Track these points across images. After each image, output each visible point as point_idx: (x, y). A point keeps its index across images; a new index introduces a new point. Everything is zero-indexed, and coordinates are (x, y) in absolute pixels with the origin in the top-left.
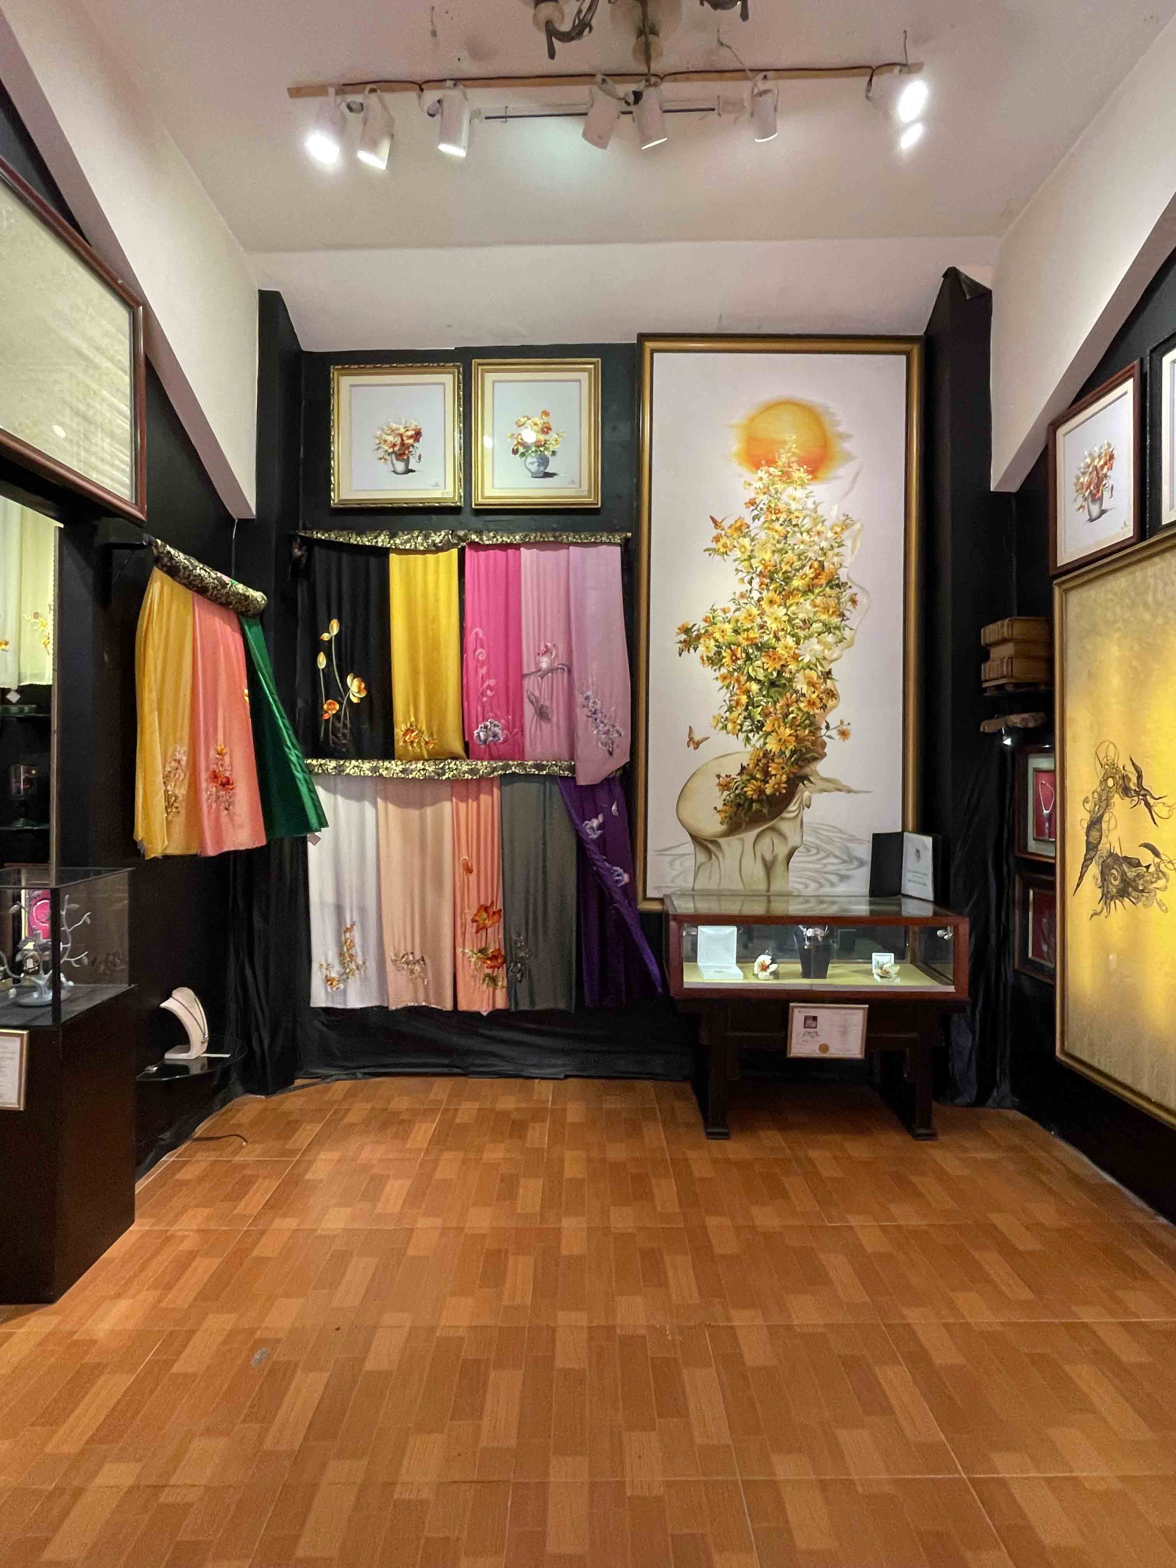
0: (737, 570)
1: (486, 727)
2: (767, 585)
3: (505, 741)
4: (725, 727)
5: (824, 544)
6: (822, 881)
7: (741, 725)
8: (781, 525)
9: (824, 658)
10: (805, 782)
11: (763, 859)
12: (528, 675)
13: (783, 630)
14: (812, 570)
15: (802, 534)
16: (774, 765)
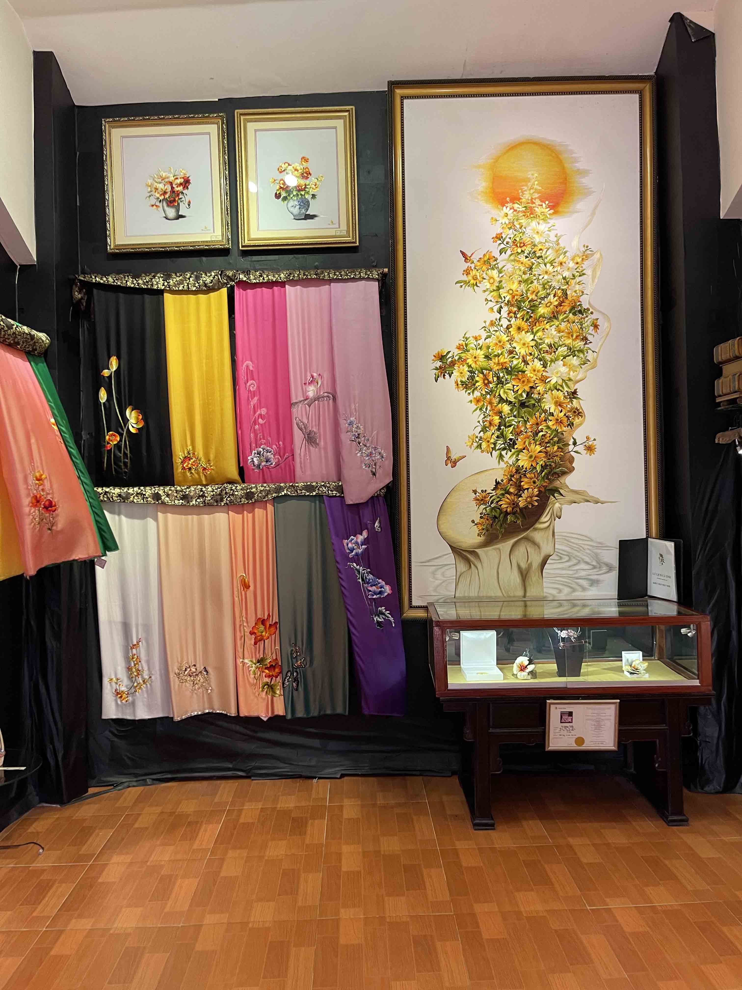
0: (486, 300)
1: (259, 453)
2: (515, 313)
3: (277, 465)
4: (480, 446)
5: (566, 274)
6: (574, 586)
7: (495, 444)
8: (526, 257)
9: (570, 380)
10: (556, 495)
11: (519, 567)
12: (296, 403)
13: (531, 354)
14: (556, 298)
15: (545, 265)
16: (526, 480)
